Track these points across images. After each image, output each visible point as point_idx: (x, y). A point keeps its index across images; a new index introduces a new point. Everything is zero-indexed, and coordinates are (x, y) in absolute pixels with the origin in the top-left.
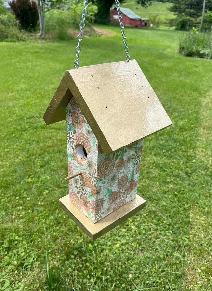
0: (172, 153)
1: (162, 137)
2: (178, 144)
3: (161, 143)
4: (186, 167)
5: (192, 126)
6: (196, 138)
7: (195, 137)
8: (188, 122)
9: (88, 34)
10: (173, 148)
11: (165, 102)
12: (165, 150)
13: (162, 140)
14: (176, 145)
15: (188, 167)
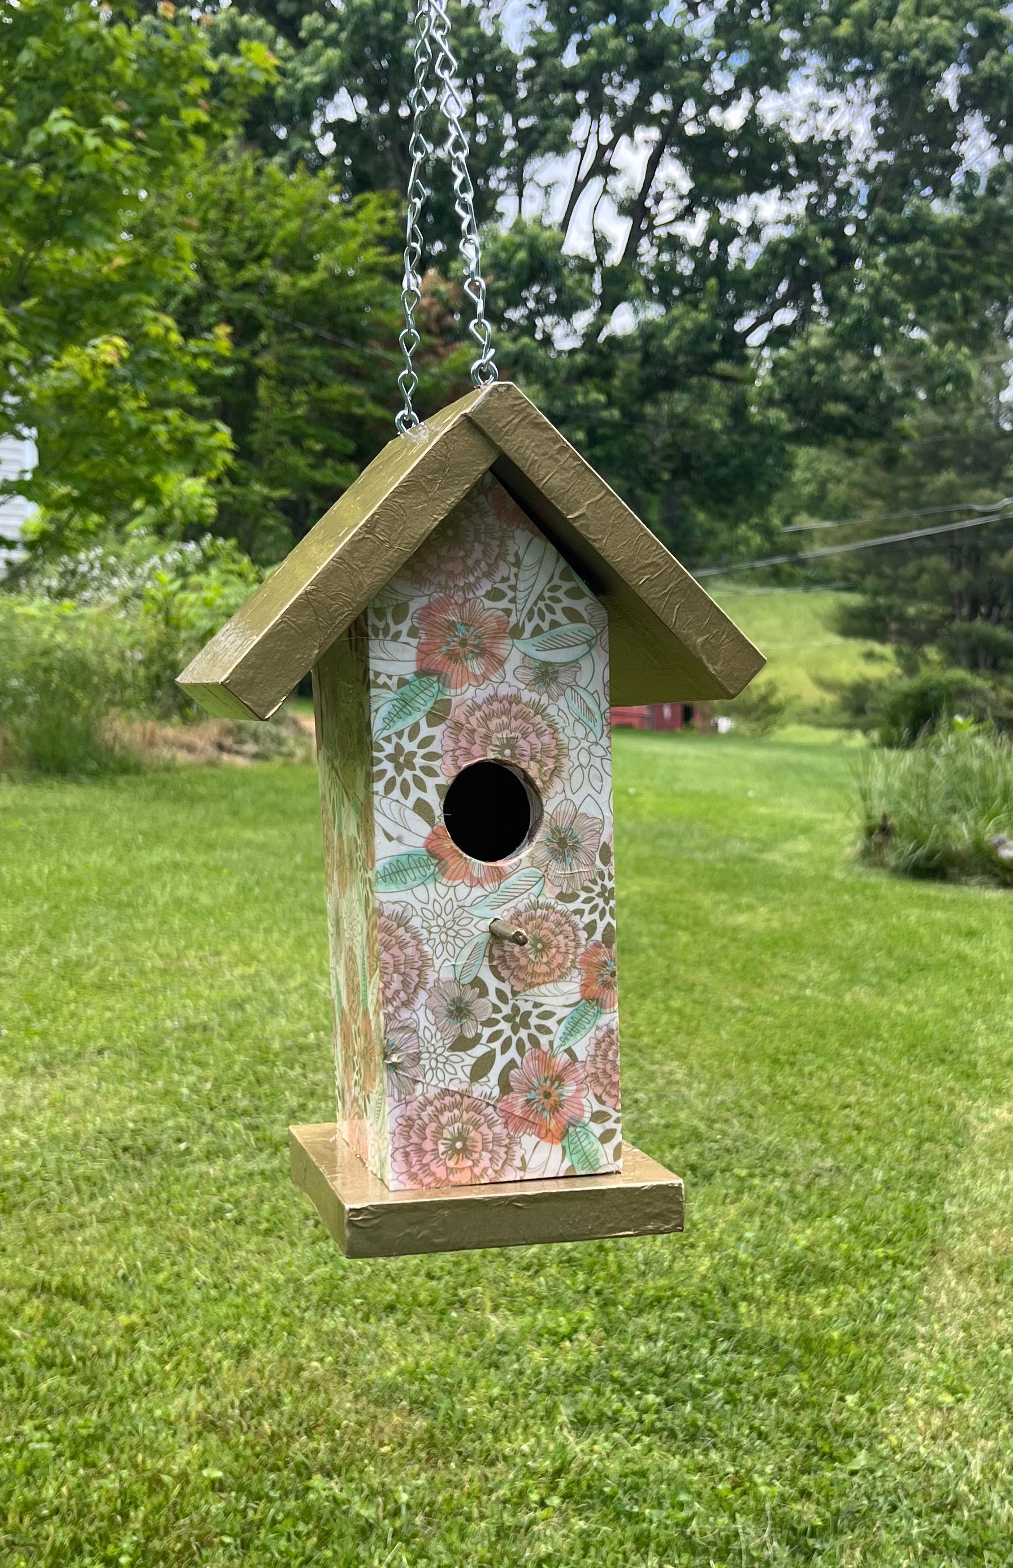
0: (708, 1412)
1: (650, 1321)
2: (757, 1361)
3: (641, 1350)
4: (793, 1492)
5: (880, 1252)
6: (896, 1326)
7: (890, 1317)
8: (854, 1229)
9: (250, 747)
10: (716, 1384)
11: (711, 1122)
12: (657, 1393)
13: (650, 1338)
14: (749, 1366)
15: (805, 1494)
